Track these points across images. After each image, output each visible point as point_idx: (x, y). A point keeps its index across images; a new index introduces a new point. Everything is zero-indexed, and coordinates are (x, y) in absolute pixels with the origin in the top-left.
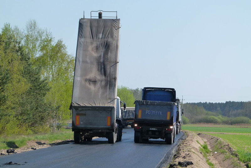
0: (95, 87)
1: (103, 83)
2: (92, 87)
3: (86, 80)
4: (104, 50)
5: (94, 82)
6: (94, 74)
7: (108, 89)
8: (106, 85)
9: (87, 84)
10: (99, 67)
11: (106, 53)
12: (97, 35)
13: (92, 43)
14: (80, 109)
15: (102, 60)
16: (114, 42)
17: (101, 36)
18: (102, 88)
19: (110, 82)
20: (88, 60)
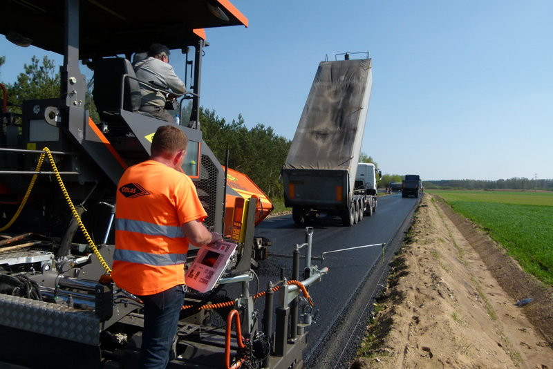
0: (323, 142)
1: (337, 136)
2: (320, 143)
3: (313, 133)
4: (345, 94)
5: (324, 135)
6: (326, 124)
7: (342, 145)
8: (340, 139)
9: (314, 139)
10: (334, 116)
11: (347, 97)
12: (338, 77)
13: (329, 87)
14: (294, 174)
15: (339, 107)
16: (360, 84)
17: (343, 78)
18: (333, 143)
19: (347, 134)
20: (321, 107)
